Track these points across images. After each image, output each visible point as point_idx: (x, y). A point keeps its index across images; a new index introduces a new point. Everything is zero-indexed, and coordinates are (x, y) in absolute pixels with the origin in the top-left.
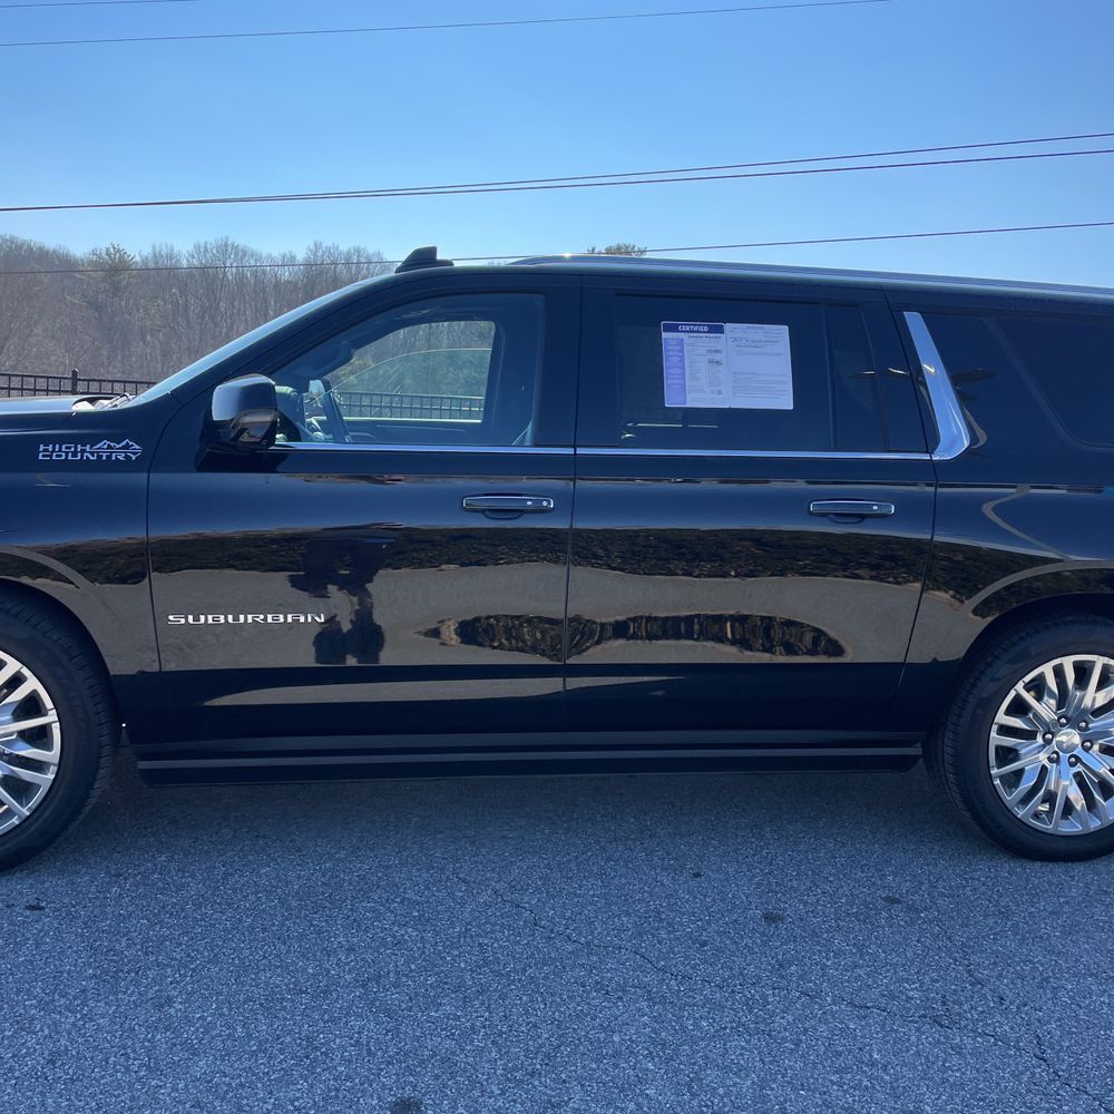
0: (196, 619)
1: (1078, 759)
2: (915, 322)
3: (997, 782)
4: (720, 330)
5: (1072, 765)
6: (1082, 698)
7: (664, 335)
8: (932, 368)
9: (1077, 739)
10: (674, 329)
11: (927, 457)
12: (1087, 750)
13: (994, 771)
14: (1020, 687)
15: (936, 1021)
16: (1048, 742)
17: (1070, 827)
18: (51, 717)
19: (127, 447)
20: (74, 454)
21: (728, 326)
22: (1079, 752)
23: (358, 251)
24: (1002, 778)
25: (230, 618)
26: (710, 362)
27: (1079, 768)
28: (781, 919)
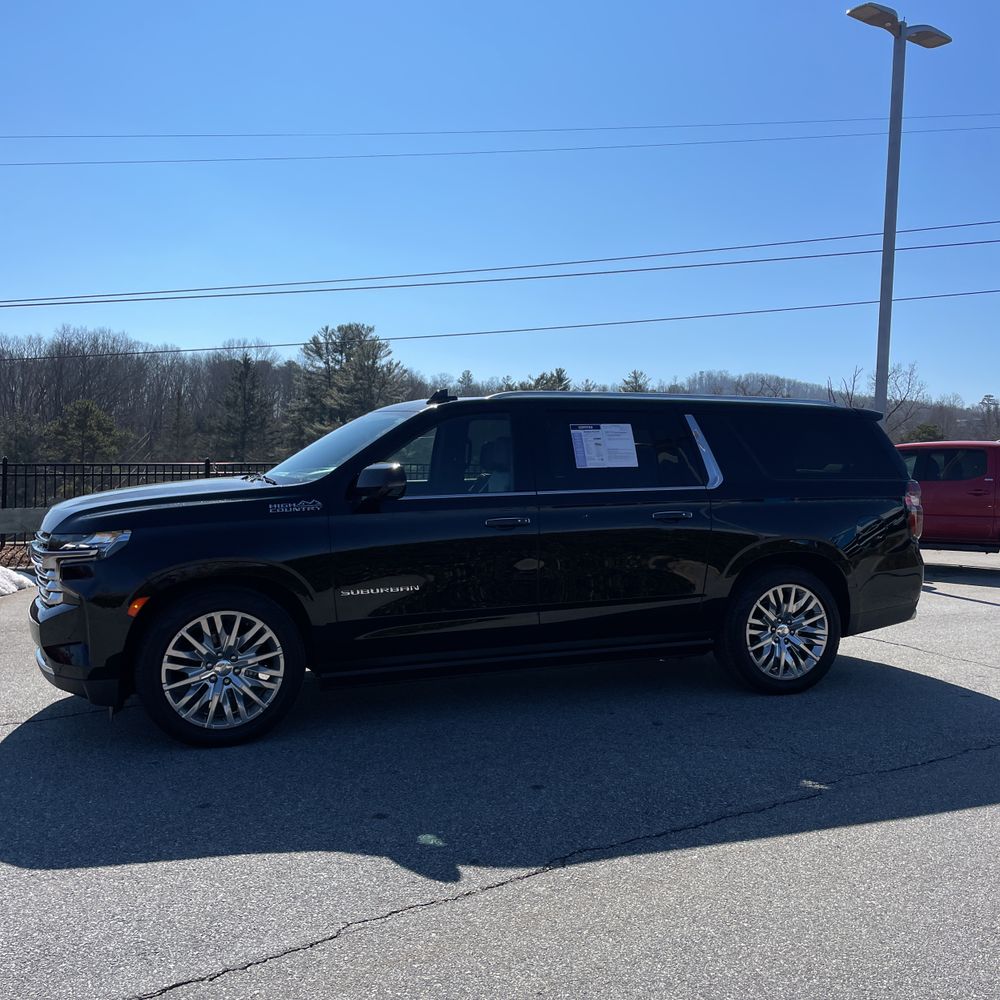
0: (355, 592)
1: (789, 640)
2: (690, 419)
3: (752, 654)
4: (599, 428)
5: (786, 643)
6: (787, 608)
7: (572, 431)
8: (704, 449)
9: (787, 631)
10: (576, 428)
11: (704, 488)
12: (792, 635)
13: (750, 648)
14: (758, 603)
15: (747, 747)
16: (773, 632)
17: (789, 677)
18: (279, 651)
19: (314, 503)
20: (288, 509)
21: (602, 425)
22: (788, 636)
23: (102, 332)
24: (753, 651)
25: (372, 591)
26: (596, 444)
27: (789, 645)
28: (662, 724)
